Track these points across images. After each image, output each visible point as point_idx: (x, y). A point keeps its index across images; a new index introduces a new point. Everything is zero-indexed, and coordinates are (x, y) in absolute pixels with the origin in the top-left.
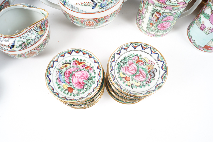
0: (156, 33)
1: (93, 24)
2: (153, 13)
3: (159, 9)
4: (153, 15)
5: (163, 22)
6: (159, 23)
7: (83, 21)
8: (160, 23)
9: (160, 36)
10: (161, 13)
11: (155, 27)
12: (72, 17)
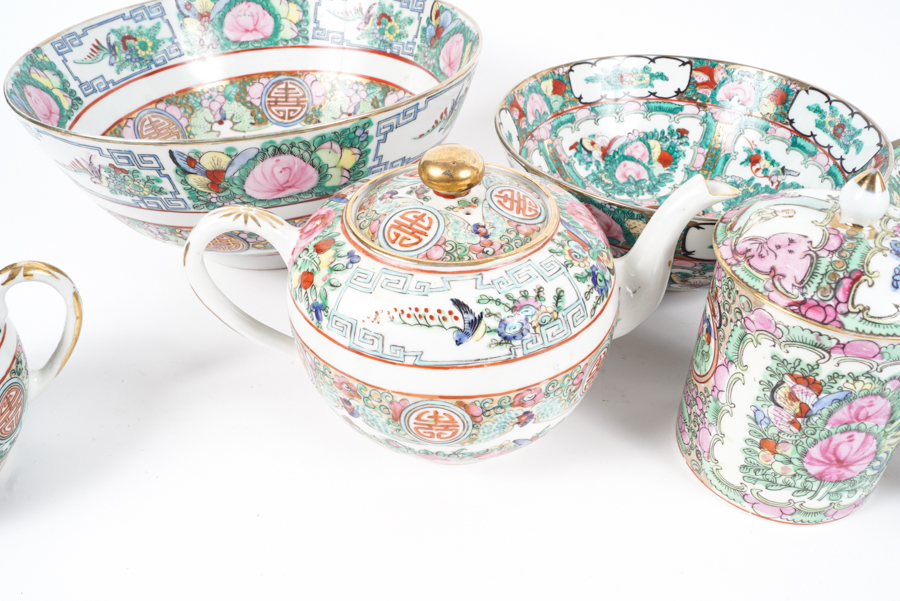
0: (796, 499)
1: (450, 425)
2: (775, 382)
3: (809, 357)
4: (773, 391)
5: (833, 431)
6: (810, 440)
7: (399, 408)
8: (816, 436)
9: (819, 517)
10: (818, 379)
11: (790, 462)
12: (344, 386)
